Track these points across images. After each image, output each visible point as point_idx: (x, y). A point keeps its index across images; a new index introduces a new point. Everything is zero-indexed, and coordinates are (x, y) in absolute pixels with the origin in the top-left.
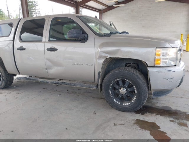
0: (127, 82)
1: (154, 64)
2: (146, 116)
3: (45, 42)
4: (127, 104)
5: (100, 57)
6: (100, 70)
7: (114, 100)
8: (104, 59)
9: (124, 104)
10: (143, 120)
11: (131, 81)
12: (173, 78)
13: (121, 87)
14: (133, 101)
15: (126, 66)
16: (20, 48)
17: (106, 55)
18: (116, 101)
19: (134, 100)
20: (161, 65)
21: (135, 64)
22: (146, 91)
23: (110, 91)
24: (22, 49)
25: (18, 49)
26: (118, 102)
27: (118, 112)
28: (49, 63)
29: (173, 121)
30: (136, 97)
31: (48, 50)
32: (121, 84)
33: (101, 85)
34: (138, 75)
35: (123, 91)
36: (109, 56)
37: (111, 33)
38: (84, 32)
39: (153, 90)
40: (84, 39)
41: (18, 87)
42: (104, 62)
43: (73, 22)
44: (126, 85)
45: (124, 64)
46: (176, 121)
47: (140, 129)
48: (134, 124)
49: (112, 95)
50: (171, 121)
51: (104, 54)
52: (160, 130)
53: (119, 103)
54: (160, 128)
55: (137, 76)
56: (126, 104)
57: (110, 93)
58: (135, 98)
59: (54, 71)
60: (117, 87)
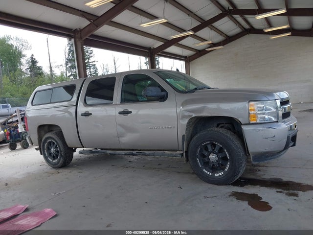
0: (217, 146)
1: (249, 120)
2: (246, 188)
3: (116, 105)
4: (220, 174)
5: (184, 117)
6: (184, 133)
7: (204, 170)
8: (188, 119)
9: (216, 175)
10: (242, 192)
11: (221, 144)
12: (274, 136)
13: (211, 152)
14: (226, 170)
15: (217, 127)
16: (85, 113)
17: (191, 114)
18: (206, 172)
19: (227, 168)
20: (258, 121)
21: (229, 123)
22: (240, 155)
23: (198, 159)
24: (87, 114)
25: (82, 115)
26: (208, 173)
27: (210, 186)
28: (121, 130)
29: (280, 192)
30: (229, 163)
31: (120, 113)
32: (210, 149)
33: (187, 152)
34: (229, 136)
35: (213, 157)
36: (194, 115)
37: (196, 89)
38: (163, 90)
39: (253, 153)
40: (164, 98)
41: (78, 165)
42: (189, 123)
43: (149, 78)
44: (216, 150)
45: (216, 125)
46: (285, 191)
47: (236, 200)
48: (230, 196)
49: (201, 164)
50: (277, 192)
51: (187, 114)
52: (261, 200)
53: (211, 174)
54: (262, 199)
55: (227, 136)
56: (218, 175)
57: (199, 162)
58: (228, 166)
59: (128, 139)
60: (206, 153)
